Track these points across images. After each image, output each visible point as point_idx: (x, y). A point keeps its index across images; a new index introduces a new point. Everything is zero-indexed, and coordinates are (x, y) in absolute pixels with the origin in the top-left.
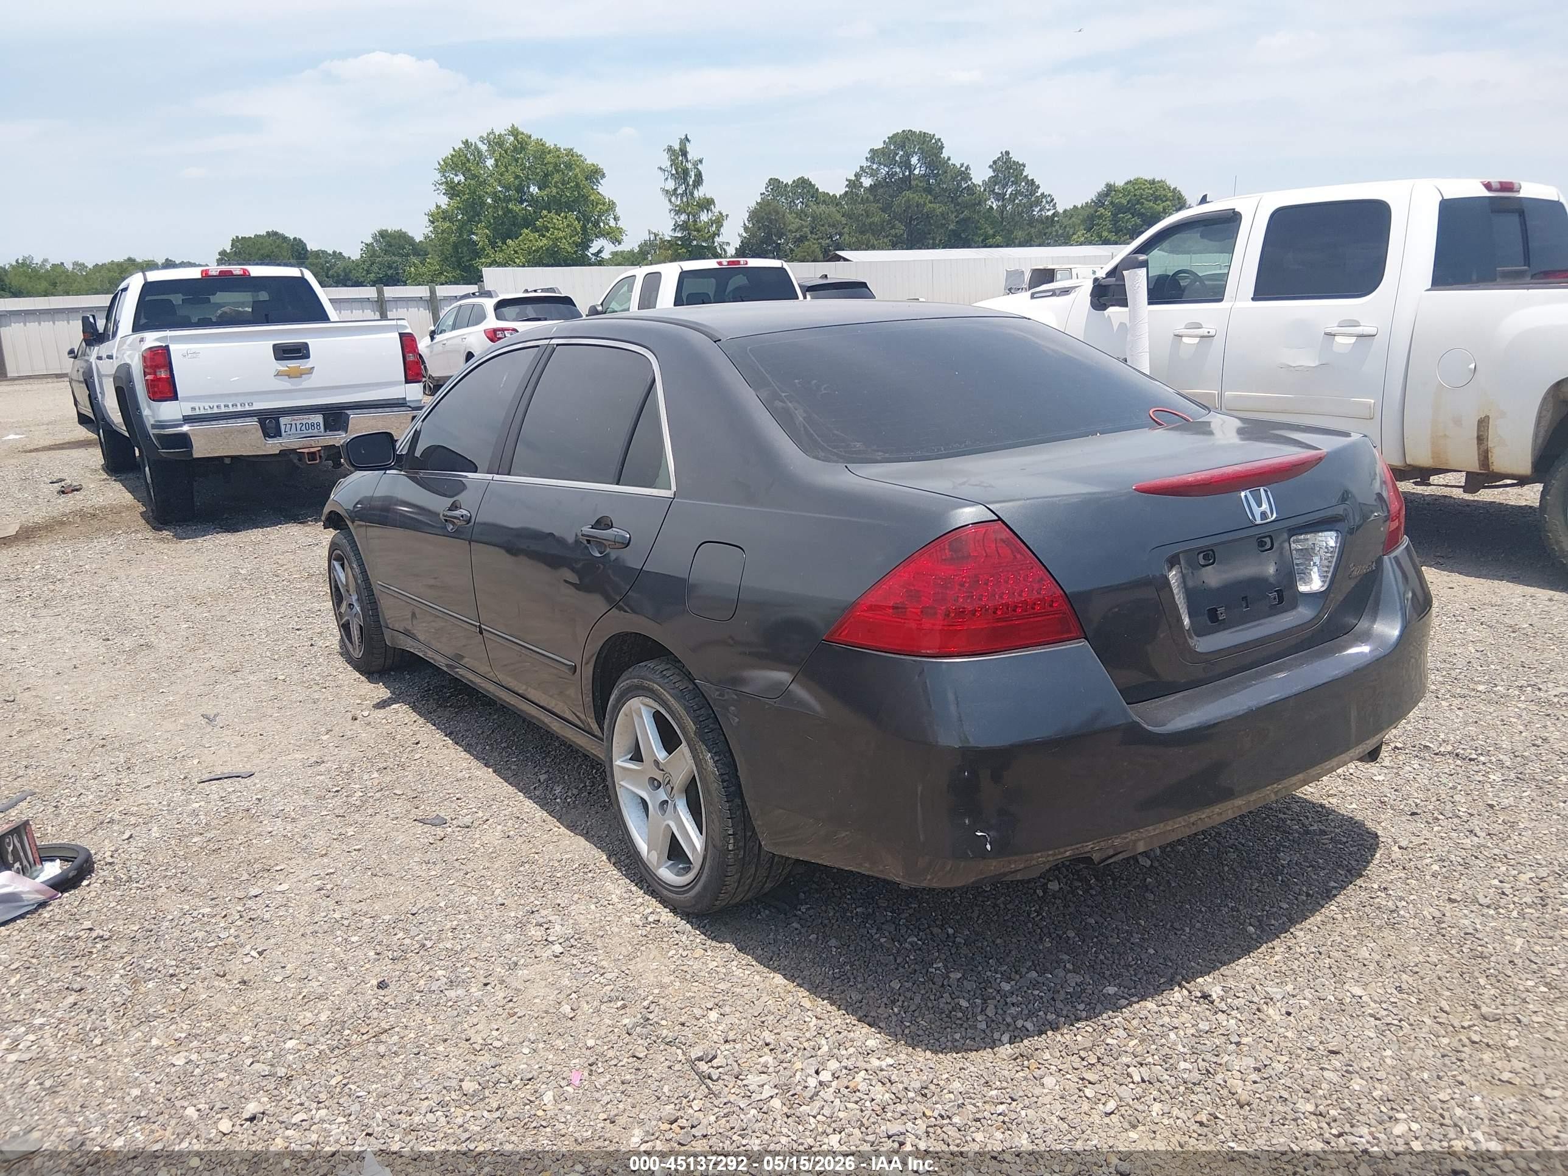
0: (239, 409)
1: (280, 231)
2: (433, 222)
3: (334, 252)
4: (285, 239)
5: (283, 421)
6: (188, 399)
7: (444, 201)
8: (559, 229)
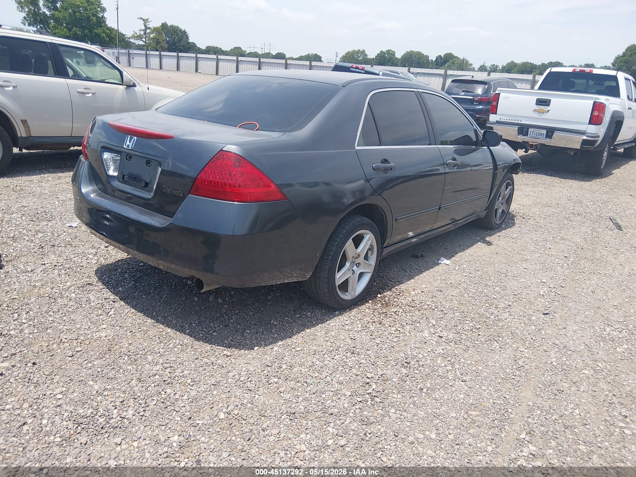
0: (516, 122)
5: (530, 130)
6: (500, 115)
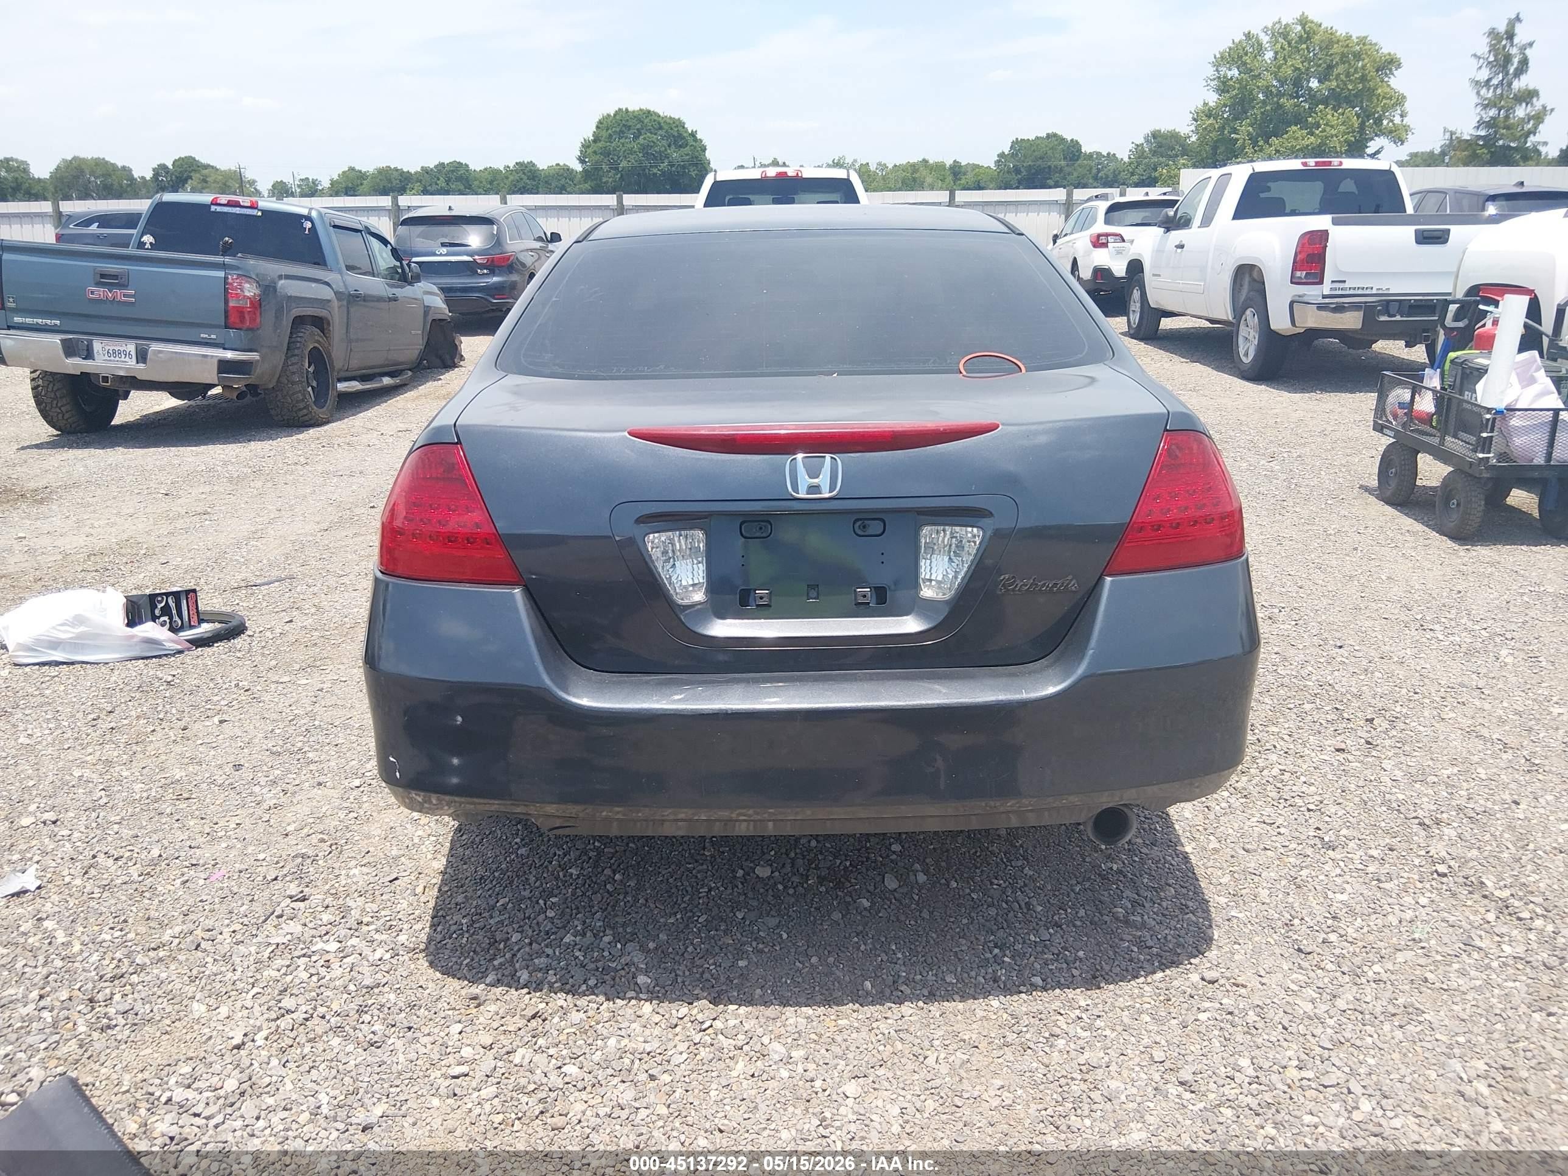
1: (1059, 133)
2: (1195, 120)
3: (1109, 154)
4: (1062, 140)
7: (1213, 98)
8: (1332, 127)
